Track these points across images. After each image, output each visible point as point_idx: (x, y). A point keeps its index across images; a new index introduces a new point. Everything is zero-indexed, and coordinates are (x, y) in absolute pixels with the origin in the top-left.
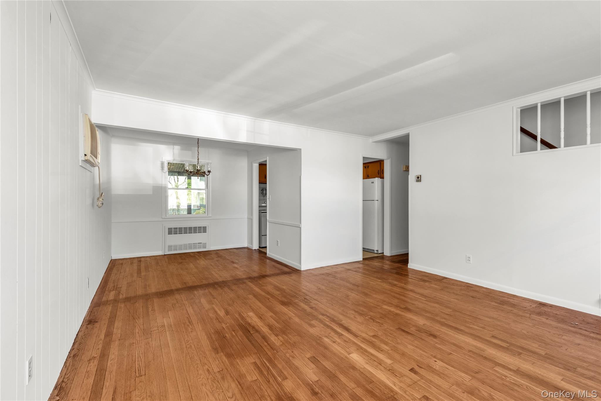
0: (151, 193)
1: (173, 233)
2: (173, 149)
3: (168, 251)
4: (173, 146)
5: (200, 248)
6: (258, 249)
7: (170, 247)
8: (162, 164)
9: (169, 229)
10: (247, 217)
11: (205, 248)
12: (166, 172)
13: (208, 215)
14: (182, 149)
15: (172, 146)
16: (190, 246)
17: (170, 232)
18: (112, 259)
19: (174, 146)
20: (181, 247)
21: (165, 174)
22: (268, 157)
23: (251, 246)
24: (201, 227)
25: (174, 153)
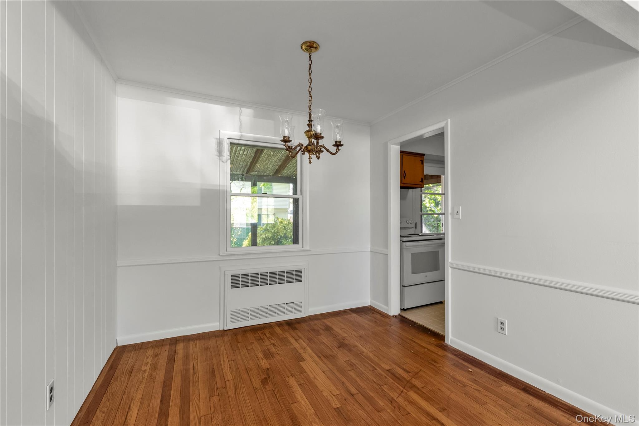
0: (197, 202)
1: (240, 285)
2: (240, 115)
3: (232, 322)
4: (240, 108)
5: (290, 312)
6: (399, 315)
7: (235, 315)
8: (220, 143)
9: (232, 276)
10: (369, 249)
11: (300, 311)
12: (227, 162)
13: (303, 247)
14: (256, 116)
15: (238, 109)
16: (272, 309)
17: (235, 284)
18: (118, 345)
19: (242, 108)
20: (255, 313)
21: (225, 164)
22: (449, 120)
23: (386, 307)
24: (291, 272)
25: (241, 123)
